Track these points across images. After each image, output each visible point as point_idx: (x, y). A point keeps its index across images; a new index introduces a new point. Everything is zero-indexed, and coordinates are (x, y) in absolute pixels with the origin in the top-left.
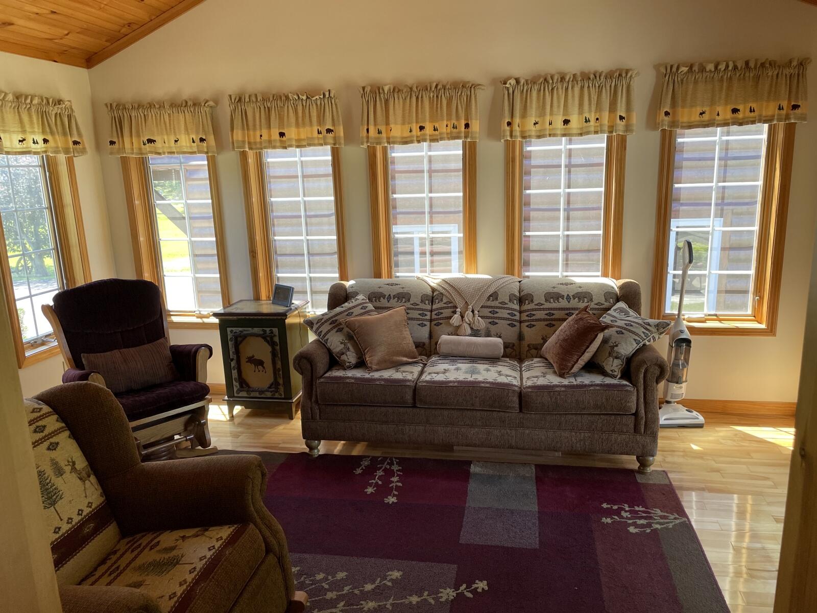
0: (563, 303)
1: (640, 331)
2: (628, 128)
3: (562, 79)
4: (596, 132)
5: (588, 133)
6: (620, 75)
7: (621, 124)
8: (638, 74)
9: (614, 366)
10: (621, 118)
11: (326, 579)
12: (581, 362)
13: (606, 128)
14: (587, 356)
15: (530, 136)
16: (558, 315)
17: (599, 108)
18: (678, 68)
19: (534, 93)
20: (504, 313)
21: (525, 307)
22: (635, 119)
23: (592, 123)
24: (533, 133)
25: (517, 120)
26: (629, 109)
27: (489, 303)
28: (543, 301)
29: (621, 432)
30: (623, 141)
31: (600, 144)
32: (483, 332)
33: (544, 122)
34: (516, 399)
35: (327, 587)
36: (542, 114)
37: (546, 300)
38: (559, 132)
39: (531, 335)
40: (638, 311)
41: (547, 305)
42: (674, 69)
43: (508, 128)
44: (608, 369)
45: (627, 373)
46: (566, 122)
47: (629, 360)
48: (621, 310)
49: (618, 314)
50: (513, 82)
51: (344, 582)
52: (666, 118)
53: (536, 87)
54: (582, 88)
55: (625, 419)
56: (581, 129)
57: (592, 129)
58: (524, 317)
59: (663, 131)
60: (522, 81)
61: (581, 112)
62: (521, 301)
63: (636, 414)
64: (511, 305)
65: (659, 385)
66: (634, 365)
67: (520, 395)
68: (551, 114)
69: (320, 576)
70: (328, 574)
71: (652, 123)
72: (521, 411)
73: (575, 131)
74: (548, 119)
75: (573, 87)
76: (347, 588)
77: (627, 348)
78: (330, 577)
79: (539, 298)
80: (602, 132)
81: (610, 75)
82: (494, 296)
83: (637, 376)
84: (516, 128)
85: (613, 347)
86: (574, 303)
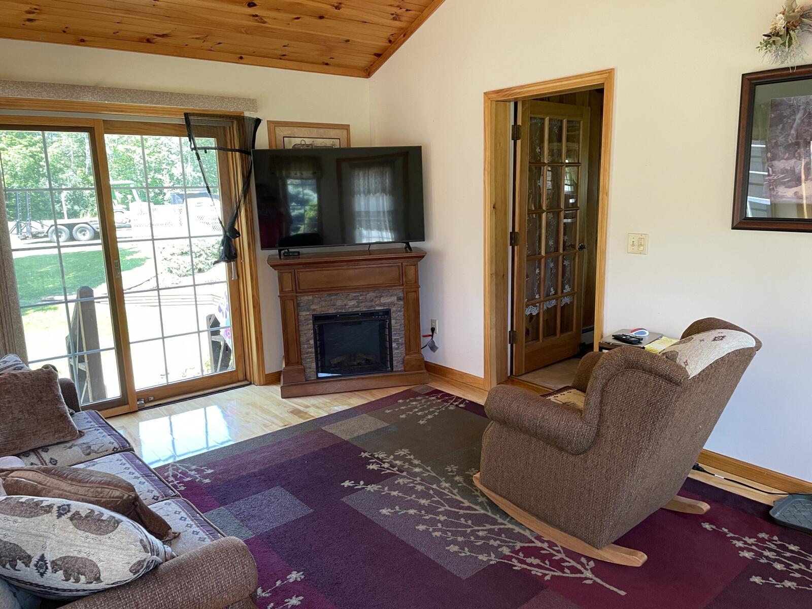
11: (434, 530)
35: (439, 525)
51: (425, 522)
69: (438, 534)
70: (430, 533)
76: (427, 517)
78: (431, 530)
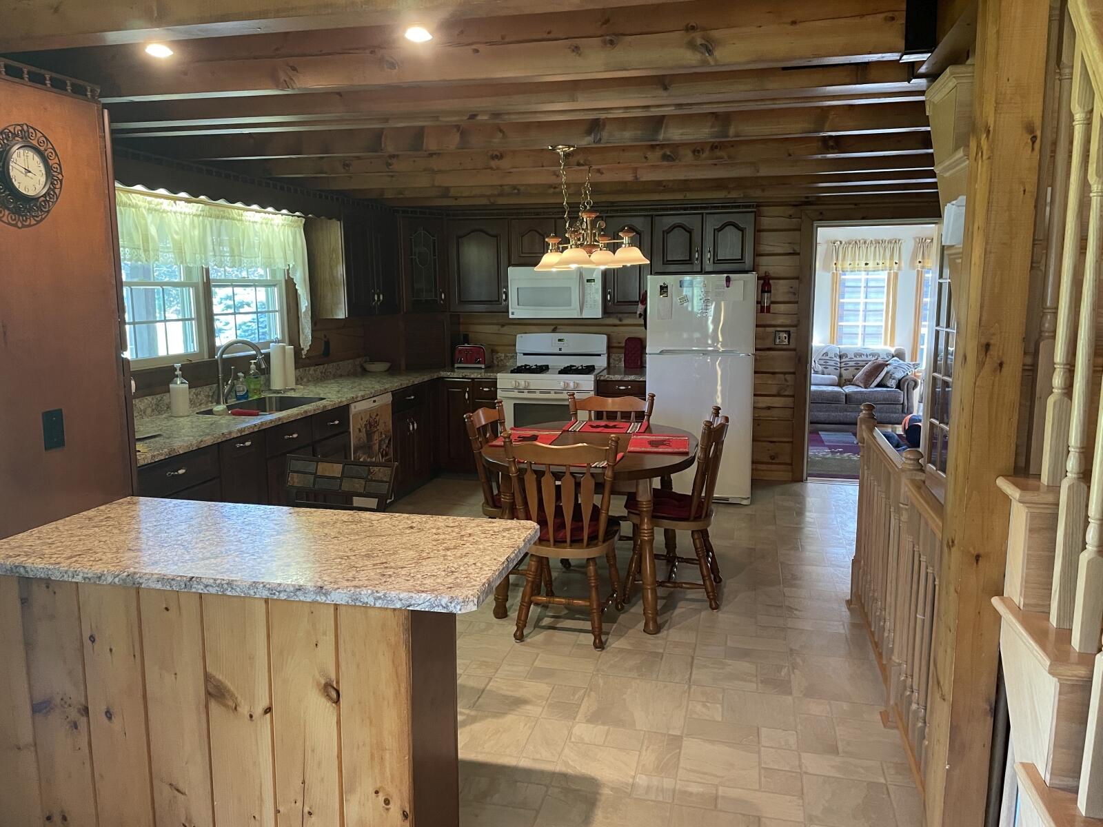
0: (864, 358)
1: (905, 367)
2: (899, 269)
3: (865, 242)
4: (882, 270)
5: (878, 270)
6: (895, 242)
7: (896, 267)
8: (905, 242)
9: (893, 383)
10: (896, 263)
12: (875, 383)
13: (888, 268)
14: (879, 379)
15: (847, 271)
16: (861, 363)
17: (884, 258)
18: (925, 240)
19: (850, 249)
20: (832, 363)
21: (842, 360)
22: (903, 264)
23: (881, 265)
24: (849, 270)
25: (840, 262)
26: (900, 259)
27: (824, 358)
28: (853, 357)
29: (895, 413)
30: (896, 275)
31: (884, 275)
32: (820, 372)
33: (854, 264)
34: (844, 397)
36: (854, 260)
37: (855, 356)
38: (862, 269)
39: (846, 375)
40: (904, 361)
41: (855, 359)
42: (924, 240)
43: (834, 266)
44: (889, 385)
45: (899, 386)
46: (866, 264)
47: (900, 381)
48: (895, 360)
49: (895, 361)
50: (839, 243)
52: (920, 265)
53: (851, 246)
54: (875, 247)
55: (897, 406)
56: (874, 268)
57: (881, 268)
58: (843, 365)
59: (918, 271)
60: (843, 243)
61: (875, 259)
62: (841, 357)
63: (903, 404)
64: (835, 359)
65: (914, 391)
66: (901, 383)
67: (846, 395)
68: (859, 260)
71: (912, 266)
72: (846, 403)
73: (871, 269)
74: (857, 262)
75: (870, 247)
77: (899, 375)
79: (851, 355)
80: (886, 270)
81: (890, 242)
82: (826, 354)
83: (904, 386)
84: (839, 266)
85: (891, 375)
86: (870, 358)
